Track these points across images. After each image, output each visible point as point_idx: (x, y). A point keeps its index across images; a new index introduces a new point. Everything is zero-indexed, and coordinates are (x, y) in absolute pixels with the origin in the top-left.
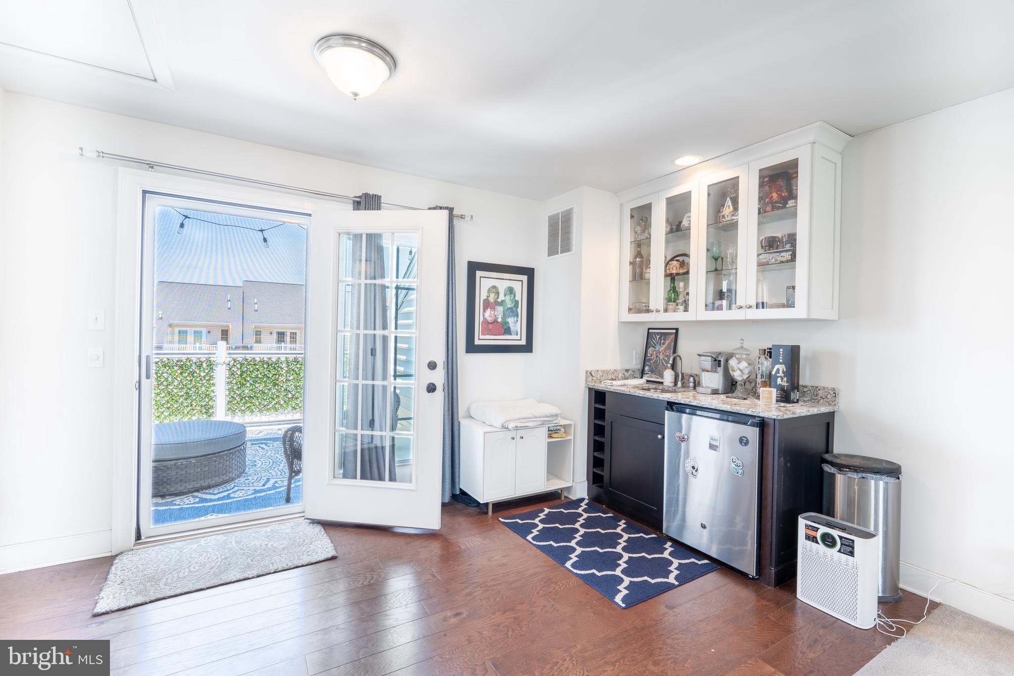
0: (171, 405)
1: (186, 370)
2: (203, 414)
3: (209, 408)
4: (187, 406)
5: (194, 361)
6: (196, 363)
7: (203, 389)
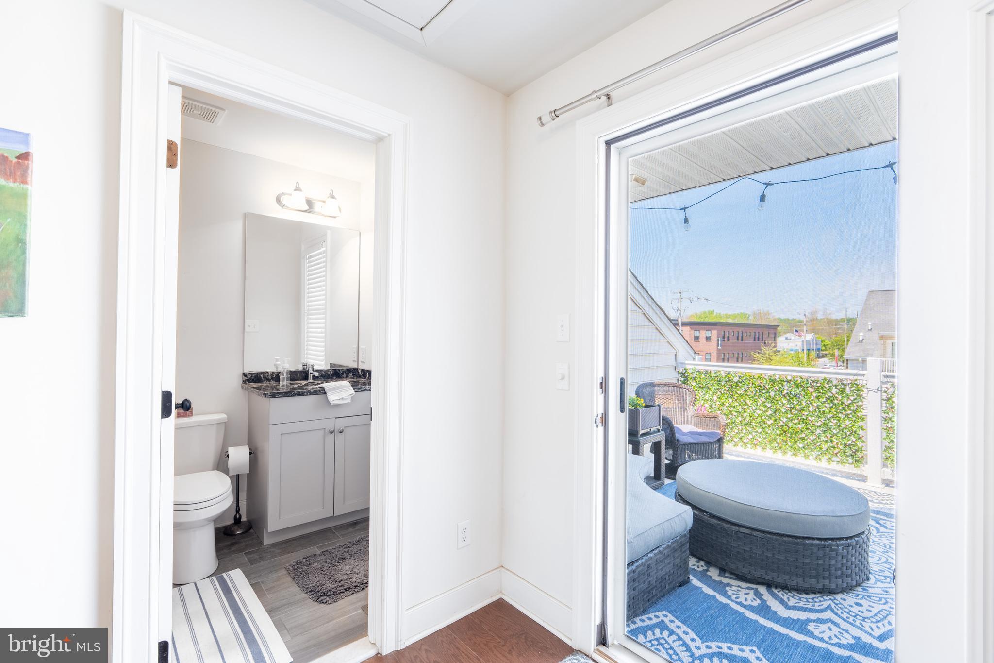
0: (806, 436)
1: (824, 394)
2: (847, 456)
3: (857, 451)
4: (826, 442)
5: (834, 384)
6: (836, 386)
7: (847, 422)
